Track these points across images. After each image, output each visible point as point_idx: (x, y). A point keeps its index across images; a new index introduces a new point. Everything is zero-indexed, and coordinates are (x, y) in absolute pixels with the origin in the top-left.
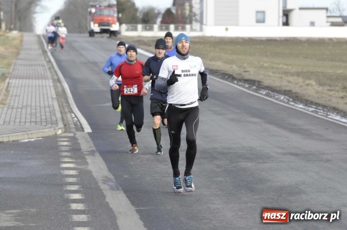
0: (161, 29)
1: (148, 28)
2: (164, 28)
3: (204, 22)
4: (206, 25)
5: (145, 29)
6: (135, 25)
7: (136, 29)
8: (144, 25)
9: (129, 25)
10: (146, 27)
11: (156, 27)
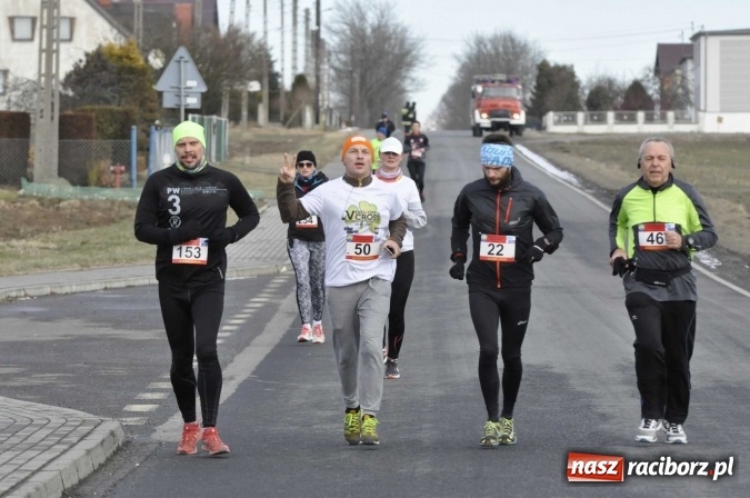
0: (619, 119)
1: (595, 118)
2: (625, 117)
3: (702, 107)
4: (705, 111)
5: (590, 120)
6: (572, 113)
7: (573, 121)
8: (589, 113)
9: (561, 114)
10: (592, 116)
11: (611, 115)
